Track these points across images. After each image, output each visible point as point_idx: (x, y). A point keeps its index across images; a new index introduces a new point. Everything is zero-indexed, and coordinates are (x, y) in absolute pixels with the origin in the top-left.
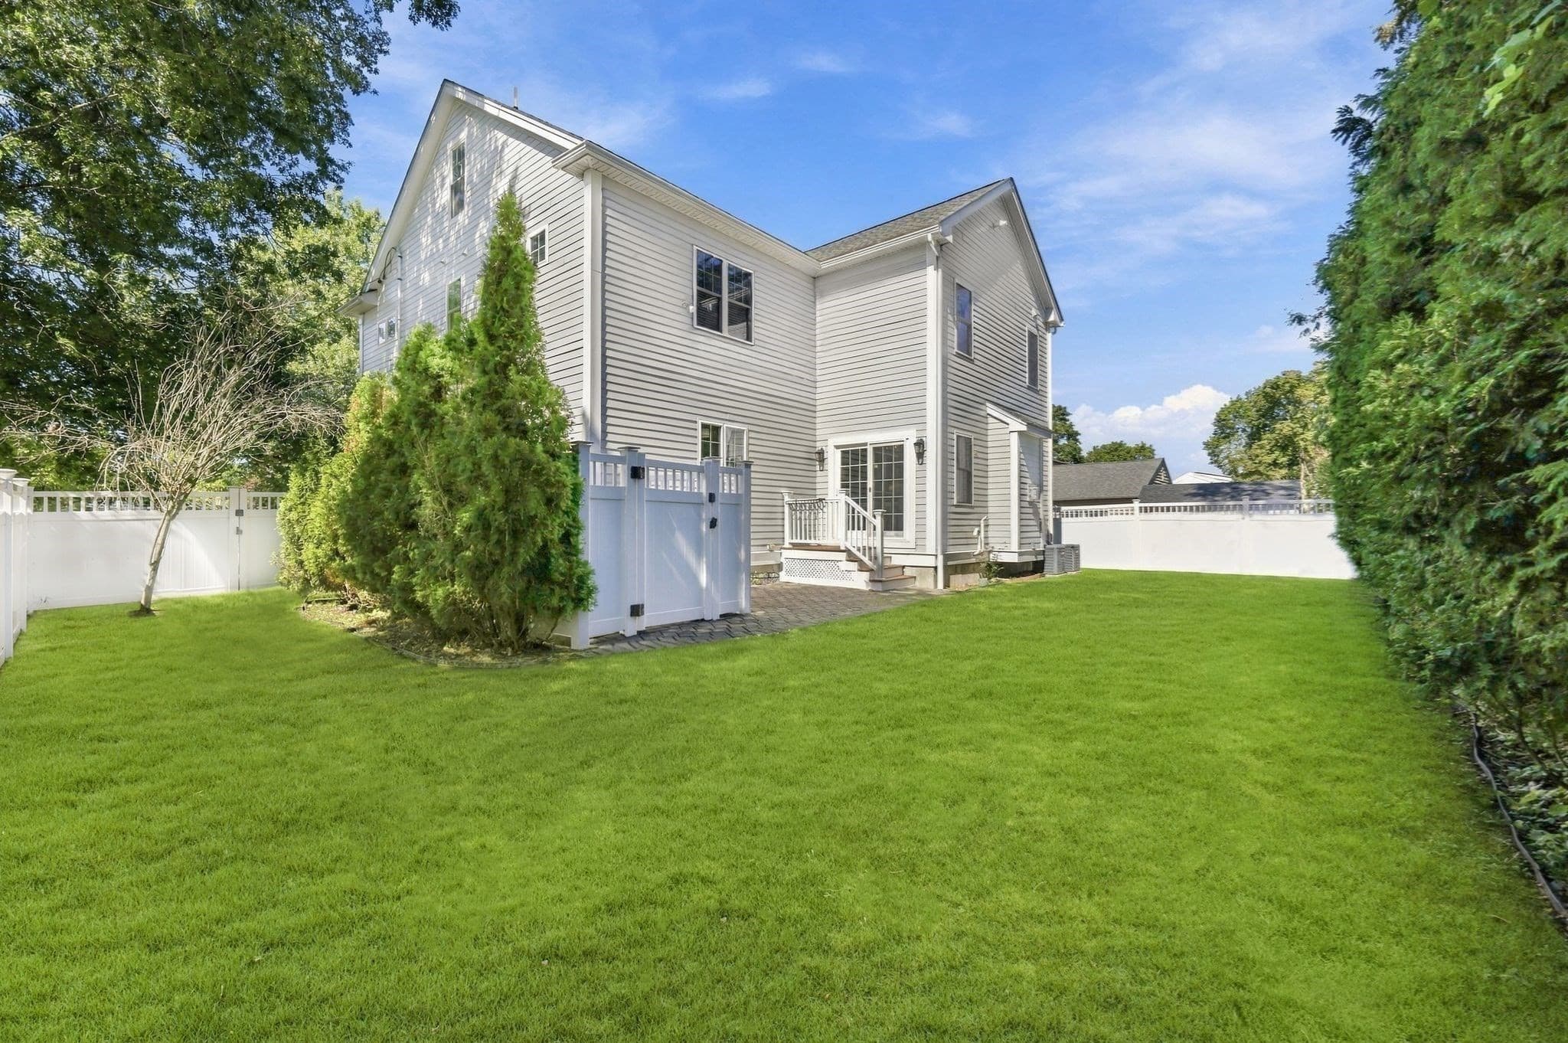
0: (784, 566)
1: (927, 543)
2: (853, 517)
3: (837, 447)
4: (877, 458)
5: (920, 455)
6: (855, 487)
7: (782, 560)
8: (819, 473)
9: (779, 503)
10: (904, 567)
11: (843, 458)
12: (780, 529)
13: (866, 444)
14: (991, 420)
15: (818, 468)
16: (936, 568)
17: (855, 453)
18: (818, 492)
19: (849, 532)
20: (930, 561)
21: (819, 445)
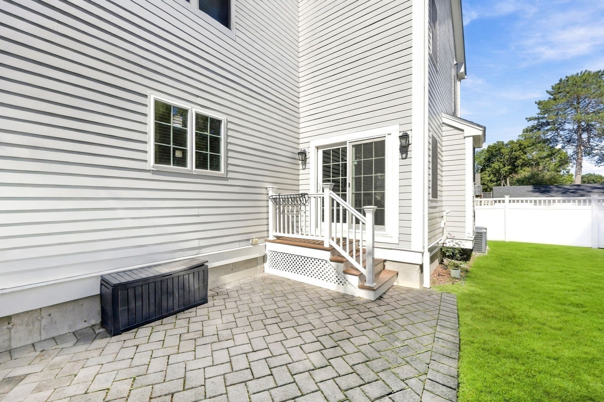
0: (268, 258)
1: (413, 238)
2: (338, 211)
3: (318, 148)
4: (357, 155)
5: (404, 149)
6: (336, 182)
7: (267, 252)
8: (301, 172)
9: (264, 197)
10: (385, 261)
11: (324, 157)
12: (265, 222)
13: (345, 143)
14: (445, 128)
15: (301, 167)
16: (421, 266)
17: (336, 151)
18: (301, 187)
19: (334, 224)
20: (417, 259)
21: (302, 147)
